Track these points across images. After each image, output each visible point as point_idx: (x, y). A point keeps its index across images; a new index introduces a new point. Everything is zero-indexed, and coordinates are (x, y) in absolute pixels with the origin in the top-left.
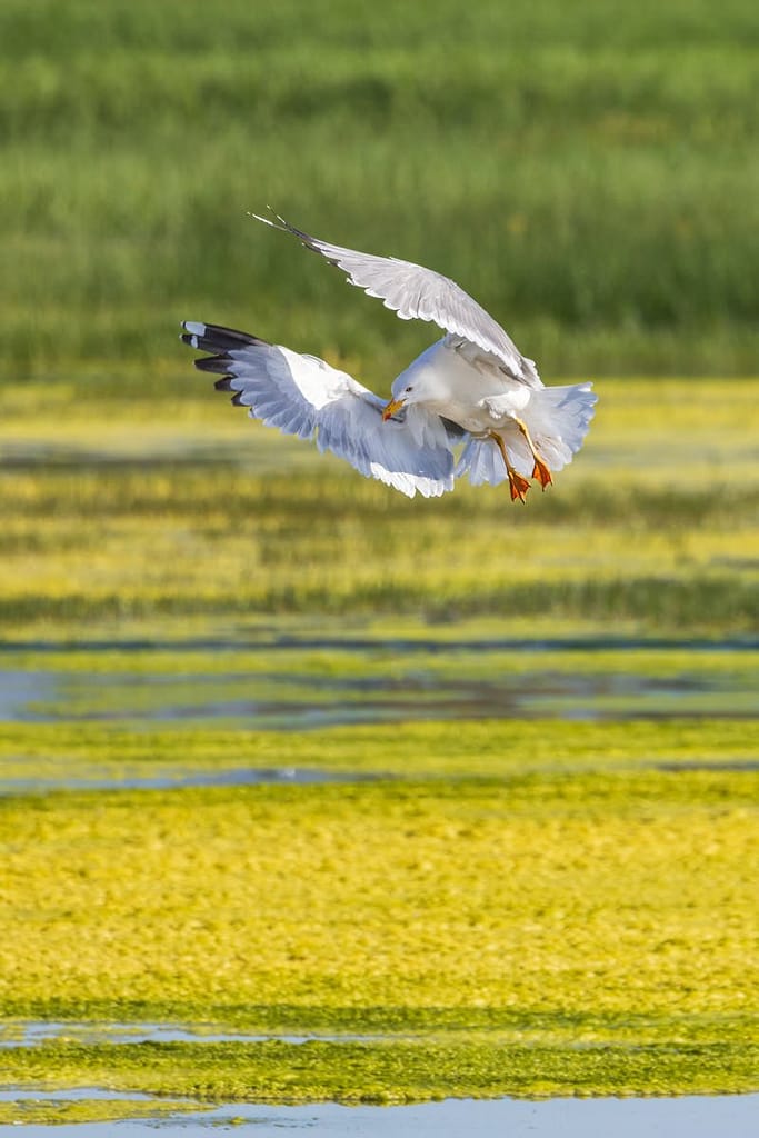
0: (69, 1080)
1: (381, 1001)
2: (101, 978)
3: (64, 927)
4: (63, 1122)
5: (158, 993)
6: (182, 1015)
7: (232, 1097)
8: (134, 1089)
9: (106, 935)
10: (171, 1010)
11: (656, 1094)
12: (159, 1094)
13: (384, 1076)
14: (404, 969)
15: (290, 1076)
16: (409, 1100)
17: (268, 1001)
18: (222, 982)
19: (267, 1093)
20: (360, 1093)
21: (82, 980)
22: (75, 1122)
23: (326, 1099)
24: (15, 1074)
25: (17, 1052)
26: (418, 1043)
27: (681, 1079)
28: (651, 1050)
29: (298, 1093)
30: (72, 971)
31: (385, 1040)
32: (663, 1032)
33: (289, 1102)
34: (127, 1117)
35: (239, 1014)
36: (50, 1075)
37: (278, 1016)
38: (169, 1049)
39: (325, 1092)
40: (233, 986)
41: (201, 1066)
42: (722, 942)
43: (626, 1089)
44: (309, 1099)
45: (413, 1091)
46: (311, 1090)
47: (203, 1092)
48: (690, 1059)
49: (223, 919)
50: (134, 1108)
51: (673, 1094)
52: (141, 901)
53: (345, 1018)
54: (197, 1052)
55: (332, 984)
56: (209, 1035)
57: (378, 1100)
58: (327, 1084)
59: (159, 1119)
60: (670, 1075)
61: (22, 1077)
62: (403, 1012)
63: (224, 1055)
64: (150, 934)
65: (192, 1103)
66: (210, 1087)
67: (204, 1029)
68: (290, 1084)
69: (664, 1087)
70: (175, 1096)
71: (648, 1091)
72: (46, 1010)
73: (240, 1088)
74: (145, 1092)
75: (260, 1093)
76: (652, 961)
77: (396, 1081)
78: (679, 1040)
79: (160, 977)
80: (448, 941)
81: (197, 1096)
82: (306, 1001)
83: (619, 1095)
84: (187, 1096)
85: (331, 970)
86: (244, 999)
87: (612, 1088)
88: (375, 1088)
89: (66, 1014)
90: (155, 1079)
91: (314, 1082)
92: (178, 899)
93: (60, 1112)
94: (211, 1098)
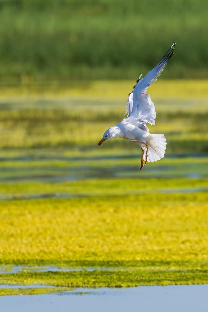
0: (30, 282)
1: (110, 259)
2: (29, 253)
3: (12, 240)
4: (33, 294)
5: (46, 258)
6: (55, 263)
7: (78, 286)
8: (50, 284)
9: (25, 241)
10: (52, 262)
11: (198, 284)
12: (58, 286)
13: (119, 280)
14: (113, 249)
15: (94, 280)
16: (129, 286)
17: (78, 259)
18: (63, 254)
19: (88, 285)
20: (114, 285)
21: (23, 254)
22: (37, 294)
23: (105, 287)
24: (15, 281)
25: (13, 275)
26: (125, 270)
27: (204, 279)
28: (192, 271)
29: (97, 285)
30: (20, 252)
31: (116, 270)
32: (193, 266)
33: (94, 287)
34: (51, 292)
35: (72, 263)
36: (25, 281)
37: (83, 263)
38: (56, 273)
39: (104, 285)
40: (67, 255)
41: (67, 278)
42: (200, 240)
43: (189, 282)
44: (100, 287)
45: (129, 284)
46: (101, 284)
47: (70, 285)
48: (204, 274)
49: (56, 236)
50: (52, 290)
51: (203, 284)
52: (31, 231)
53: (102, 264)
54: (64, 274)
55: (95, 254)
56: (65, 269)
57: (120, 287)
58: (104, 282)
59: (60, 293)
60: (200, 278)
61: (17, 282)
62: (118, 261)
63: (72, 275)
64: (37, 241)
65: (68, 289)
66: (72, 284)
67: (63, 268)
68: (94, 283)
69: (200, 282)
70: (62, 286)
71: (196, 283)
72: (17, 263)
73: (80, 284)
74: (53, 285)
75: (86, 285)
76: (182, 246)
77: (123, 281)
78: (199, 268)
79: (45, 253)
80: (122, 242)
81: (68, 286)
82: (89, 259)
83: (187, 284)
84: (66, 286)
85: (93, 250)
86: (71, 259)
87: (185, 282)
88: (119, 283)
89: (23, 264)
90: (55, 282)
91: (101, 282)
92: (41, 231)
93: (32, 292)
94: (72, 287)
